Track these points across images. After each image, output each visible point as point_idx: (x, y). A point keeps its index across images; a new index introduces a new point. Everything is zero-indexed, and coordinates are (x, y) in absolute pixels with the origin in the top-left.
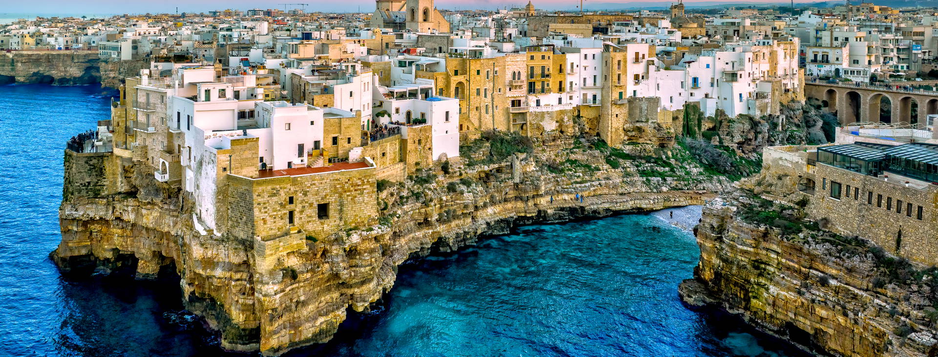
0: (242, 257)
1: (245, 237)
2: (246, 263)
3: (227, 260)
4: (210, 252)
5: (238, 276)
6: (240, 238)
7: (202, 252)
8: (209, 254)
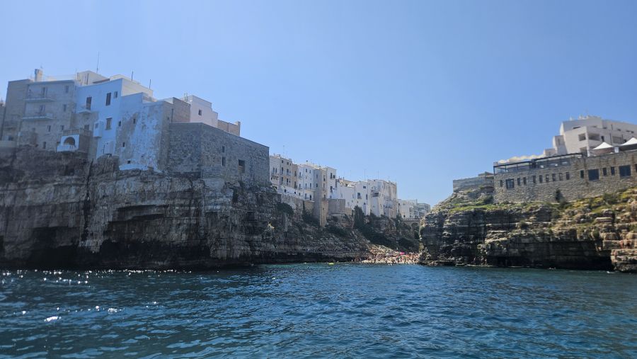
0: (187, 186)
1: (189, 171)
2: (191, 191)
3: (169, 191)
4: (151, 186)
5: (182, 202)
6: (182, 173)
7: (142, 186)
8: (150, 187)
